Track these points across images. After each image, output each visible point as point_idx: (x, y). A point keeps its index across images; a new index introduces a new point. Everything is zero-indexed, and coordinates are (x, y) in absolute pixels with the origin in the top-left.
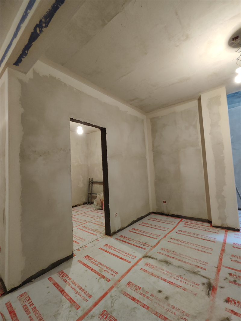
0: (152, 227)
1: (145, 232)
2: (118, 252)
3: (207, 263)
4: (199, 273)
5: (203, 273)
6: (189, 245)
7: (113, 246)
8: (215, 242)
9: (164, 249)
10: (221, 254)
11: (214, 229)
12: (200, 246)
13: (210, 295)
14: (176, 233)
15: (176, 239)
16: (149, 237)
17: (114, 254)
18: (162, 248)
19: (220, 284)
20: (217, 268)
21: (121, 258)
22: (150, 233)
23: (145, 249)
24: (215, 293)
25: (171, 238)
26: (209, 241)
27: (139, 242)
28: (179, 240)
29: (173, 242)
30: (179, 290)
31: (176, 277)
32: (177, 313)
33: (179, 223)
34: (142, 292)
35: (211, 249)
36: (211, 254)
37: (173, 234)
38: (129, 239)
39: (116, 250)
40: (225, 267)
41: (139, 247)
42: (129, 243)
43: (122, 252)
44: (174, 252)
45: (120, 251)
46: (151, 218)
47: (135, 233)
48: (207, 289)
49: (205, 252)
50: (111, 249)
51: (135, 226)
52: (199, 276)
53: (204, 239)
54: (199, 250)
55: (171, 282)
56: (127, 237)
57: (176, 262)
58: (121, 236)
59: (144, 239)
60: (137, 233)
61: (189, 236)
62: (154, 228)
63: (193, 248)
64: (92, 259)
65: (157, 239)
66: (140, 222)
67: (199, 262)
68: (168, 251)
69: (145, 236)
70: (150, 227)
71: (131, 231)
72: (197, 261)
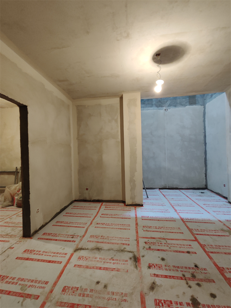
0: (77, 216)
1: (71, 223)
2: (44, 255)
3: (129, 239)
4: (125, 250)
5: (128, 248)
6: (113, 226)
7: (36, 249)
8: (130, 218)
9: (93, 236)
10: (136, 227)
11: (127, 207)
12: (121, 225)
13: (137, 267)
14: (100, 217)
15: (101, 223)
16: (76, 227)
17: (39, 260)
18: (91, 236)
19: (141, 254)
20: (136, 240)
21: (50, 262)
22: (76, 223)
23: (75, 241)
24: (140, 264)
25: (97, 224)
26: (126, 218)
27: (66, 235)
28: (104, 223)
29: (99, 227)
30: (114, 273)
31: (108, 261)
32: (117, 297)
33: (100, 207)
34: (80, 292)
35: (129, 225)
36: (130, 229)
37: (98, 219)
38: (54, 235)
39: (41, 253)
40: (141, 238)
41: (68, 241)
42: (56, 240)
43: (49, 253)
44: (102, 236)
45: (46, 252)
46: (74, 206)
47: (61, 226)
48: (134, 262)
49: (125, 229)
50: (34, 254)
51: (60, 218)
52: (126, 253)
53: (123, 218)
54: (121, 229)
55: (106, 268)
56: (52, 234)
57: (105, 246)
58: (44, 234)
59: (71, 231)
60: (63, 226)
61: (111, 217)
62: (79, 216)
63: (116, 228)
64: (7, 278)
65: (84, 227)
66: (64, 213)
67: (124, 240)
68: (97, 237)
69: (72, 227)
70: (75, 216)
71: (55, 225)
72: (122, 239)
